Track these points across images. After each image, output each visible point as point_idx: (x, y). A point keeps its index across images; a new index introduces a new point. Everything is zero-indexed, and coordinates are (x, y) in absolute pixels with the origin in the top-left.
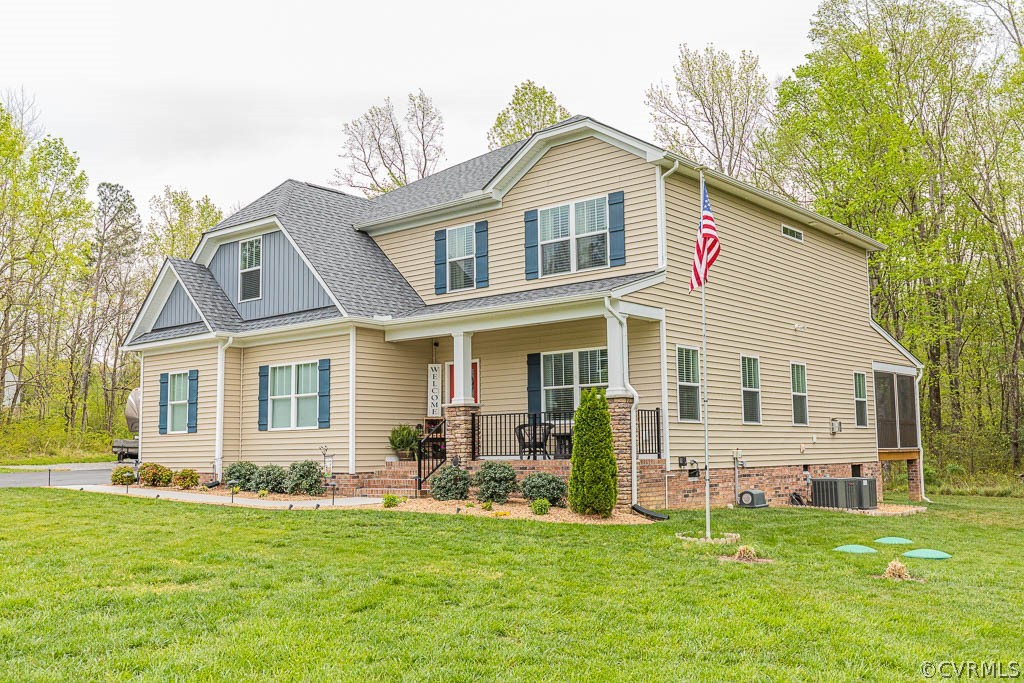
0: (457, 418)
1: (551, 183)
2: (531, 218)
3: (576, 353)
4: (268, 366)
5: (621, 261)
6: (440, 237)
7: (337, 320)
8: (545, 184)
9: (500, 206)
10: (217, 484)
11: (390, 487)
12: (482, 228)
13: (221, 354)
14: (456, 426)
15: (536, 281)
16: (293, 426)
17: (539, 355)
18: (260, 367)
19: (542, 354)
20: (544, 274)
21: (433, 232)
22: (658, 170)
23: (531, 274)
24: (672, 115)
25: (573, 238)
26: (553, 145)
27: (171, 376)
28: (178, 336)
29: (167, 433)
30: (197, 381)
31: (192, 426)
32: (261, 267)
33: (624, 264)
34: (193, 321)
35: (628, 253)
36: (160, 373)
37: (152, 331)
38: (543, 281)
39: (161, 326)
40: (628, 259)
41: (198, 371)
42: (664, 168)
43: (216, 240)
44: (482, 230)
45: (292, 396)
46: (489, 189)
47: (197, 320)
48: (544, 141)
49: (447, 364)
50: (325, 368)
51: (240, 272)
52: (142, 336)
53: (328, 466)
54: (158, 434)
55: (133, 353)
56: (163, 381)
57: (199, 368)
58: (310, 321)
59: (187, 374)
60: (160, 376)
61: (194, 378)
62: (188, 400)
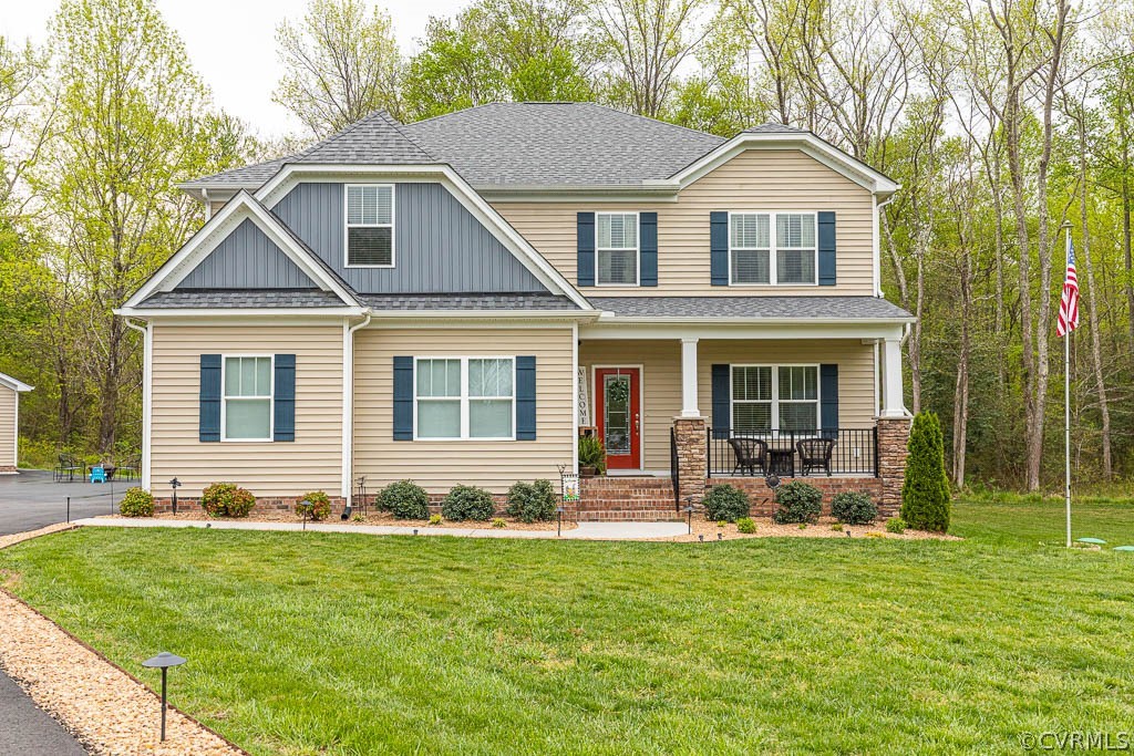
0: (694, 432)
1: (745, 187)
2: (718, 221)
3: (775, 368)
4: (412, 357)
5: (832, 281)
6: (585, 221)
8: (737, 187)
9: (675, 199)
11: (619, 509)
13: (348, 337)
14: (692, 441)
15: (726, 288)
16: (465, 435)
17: (728, 366)
18: (395, 358)
19: (732, 366)
20: (733, 282)
21: (575, 212)
22: (874, 199)
23: (718, 278)
25: (773, 249)
26: (750, 149)
27: (227, 358)
28: (269, 305)
29: (219, 441)
30: (292, 370)
31: (285, 431)
32: (393, 225)
33: (835, 284)
34: (282, 285)
35: (838, 275)
36: (199, 353)
37: (176, 290)
38: (735, 289)
39: (197, 285)
40: (838, 281)
41: (293, 357)
42: (881, 197)
43: (295, 175)
44: (649, 221)
45: (465, 399)
46: (676, 181)
47: (293, 285)
48: (745, 143)
49: (594, 367)
50: (527, 367)
51: (346, 226)
52: (157, 295)
53: (571, 487)
54: (197, 442)
55: (132, 320)
56: (210, 365)
57: (297, 353)
58: (517, 307)
59: (270, 358)
60: (203, 357)
61: (286, 365)
62: (275, 396)
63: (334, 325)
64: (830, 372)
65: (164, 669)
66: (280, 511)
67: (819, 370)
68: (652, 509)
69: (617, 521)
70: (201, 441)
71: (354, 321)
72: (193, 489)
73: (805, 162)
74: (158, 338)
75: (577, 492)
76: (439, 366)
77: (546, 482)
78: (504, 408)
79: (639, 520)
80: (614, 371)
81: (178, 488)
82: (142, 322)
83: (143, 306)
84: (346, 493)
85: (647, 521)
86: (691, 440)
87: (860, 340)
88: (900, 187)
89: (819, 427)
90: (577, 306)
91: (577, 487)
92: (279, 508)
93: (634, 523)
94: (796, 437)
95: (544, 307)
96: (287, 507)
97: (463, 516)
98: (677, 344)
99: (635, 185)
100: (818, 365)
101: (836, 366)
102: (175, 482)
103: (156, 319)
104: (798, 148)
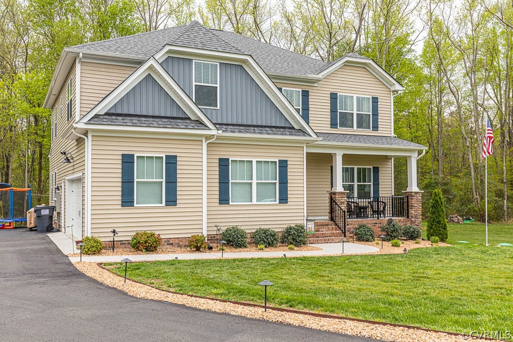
0: (342, 199)
2: (334, 97)
3: (356, 168)
5: (376, 129)
8: (341, 82)
9: (316, 85)
11: (318, 237)
12: (305, 94)
13: (205, 147)
15: (337, 129)
16: (254, 201)
18: (219, 159)
20: (340, 127)
22: (392, 93)
23: (333, 125)
25: (355, 112)
26: (348, 64)
27: (137, 157)
28: (167, 126)
29: (133, 206)
30: (175, 164)
31: (172, 200)
32: (218, 86)
33: (378, 130)
34: (169, 115)
35: (379, 126)
36: (121, 153)
38: (340, 130)
39: (119, 111)
40: (379, 129)
41: (176, 157)
43: (171, 51)
45: (254, 182)
46: (320, 76)
47: (175, 115)
48: (347, 62)
50: (283, 165)
51: (194, 83)
52: (99, 116)
53: (310, 227)
54: (120, 207)
56: (127, 161)
57: (178, 155)
58: (282, 134)
59: (162, 157)
60: (123, 155)
61: (171, 161)
62: (166, 180)
63: (197, 139)
64: (376, 170)
66: (168, 246)
67: (372, 169)
68: (332, 236)
69: (321, 243)
70: (122, 206)
71: (208, 137)
72: (125, 235)
73: (367, 73)
74: (95, 143)
75: (313, 230)
76: (241, 163)
78: (272, 187)
79: (331, 243)
81: (116, 235)
83: (92, 122)
84: (205, 234)
85: (334, 242)
86: (341, 202)
87: (387, 156)
88: (404, 89)
89: (372, 196)
90: (310, 135)
91: (313, 227)
92: (168, 245)
93: (329, 244)
94: (367, 200)
95: (295, 135)
96: (172, 244)
99: (303, 76)
100: (372, 167)
101: (378, 168)
102: (114, 232)
103: (94, 130)
104: (364, 66)
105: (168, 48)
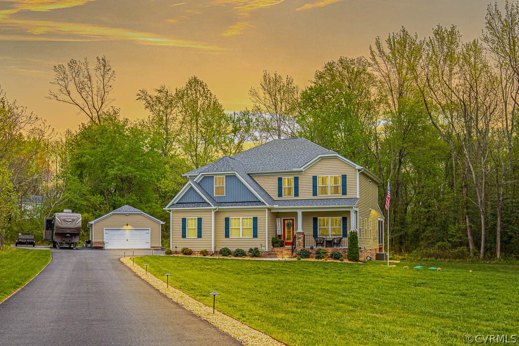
2: (315, 178)
3: (330, 218)
4: (229, 218)
5: (345, 194)
6: (280, 180)
7: (264, 206)
8: (320, 169)
9: (303, 173)
10: (213, 254)
13: (213, 213)
14: (300, 238)
15: (317, 197)
16: (241, 237)
17: (317, 218)
18: (225, 218)
20: (319, 195)
21: (277, 177)
22: (357, 171)
23: (315, 194)
24: (259, 100)
25: (329, 186)
26: (323, 158)
27: (187, 219)
28: (195, 207)
29: (186, 238)
30: (201, 221)
31: (200, 236)
32: (225, 186)
34: (199, 202)
35: (347, 192)
37: (177, 203)
38: (319, 197)
39: (181, 202)
40: (347, 194)
41: (201, 218)
42: (359, 170)
43: (202, 175)
44: (296, 179)
45: (241, 227)
46: (302, 168)
47: (201, 202)
49: (282, 219)
50: (255, 219)
51: (215, 186)
52: (173, 205)
53: (263, 249)
54: (181, 238)
55: (168, 210)
56: (184, 220)
57: (203, 217)
58: (252, 205)
59: (196, 219)
60: (182, 219)
62: (197, 228)
63: (210, 211)
64: (345, 219)
65: (214, 295)
68: (287, 255)
71: (214, 209)
72: (180, 249)
74: (173, 215)
76: (235, 220)
77: (257, 248)
78: (250, 230)
80: (287, 220)
81: (177, 249)
82: (170, 211)
83: (170, 207)
84: (213, 250)
88: (363, 167)
89: (342, 234)
95: (258, 205)
97: (237, 256)
98: (296, 213)
99: (290, 170)
100: (342, 217)
101: (347, 217)
102: (176, 247)
103: (173, 210)
104: (336, 158)
105: (201, 174)
